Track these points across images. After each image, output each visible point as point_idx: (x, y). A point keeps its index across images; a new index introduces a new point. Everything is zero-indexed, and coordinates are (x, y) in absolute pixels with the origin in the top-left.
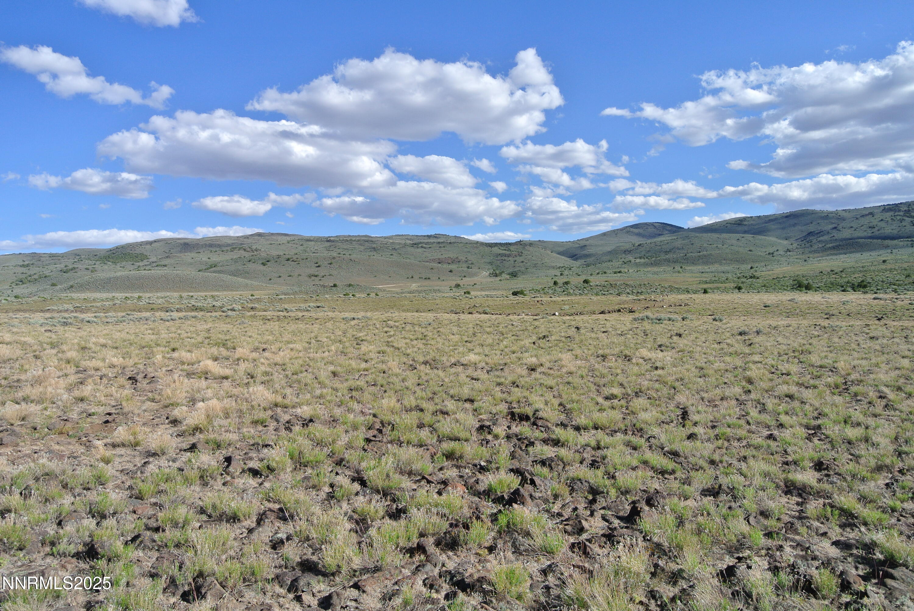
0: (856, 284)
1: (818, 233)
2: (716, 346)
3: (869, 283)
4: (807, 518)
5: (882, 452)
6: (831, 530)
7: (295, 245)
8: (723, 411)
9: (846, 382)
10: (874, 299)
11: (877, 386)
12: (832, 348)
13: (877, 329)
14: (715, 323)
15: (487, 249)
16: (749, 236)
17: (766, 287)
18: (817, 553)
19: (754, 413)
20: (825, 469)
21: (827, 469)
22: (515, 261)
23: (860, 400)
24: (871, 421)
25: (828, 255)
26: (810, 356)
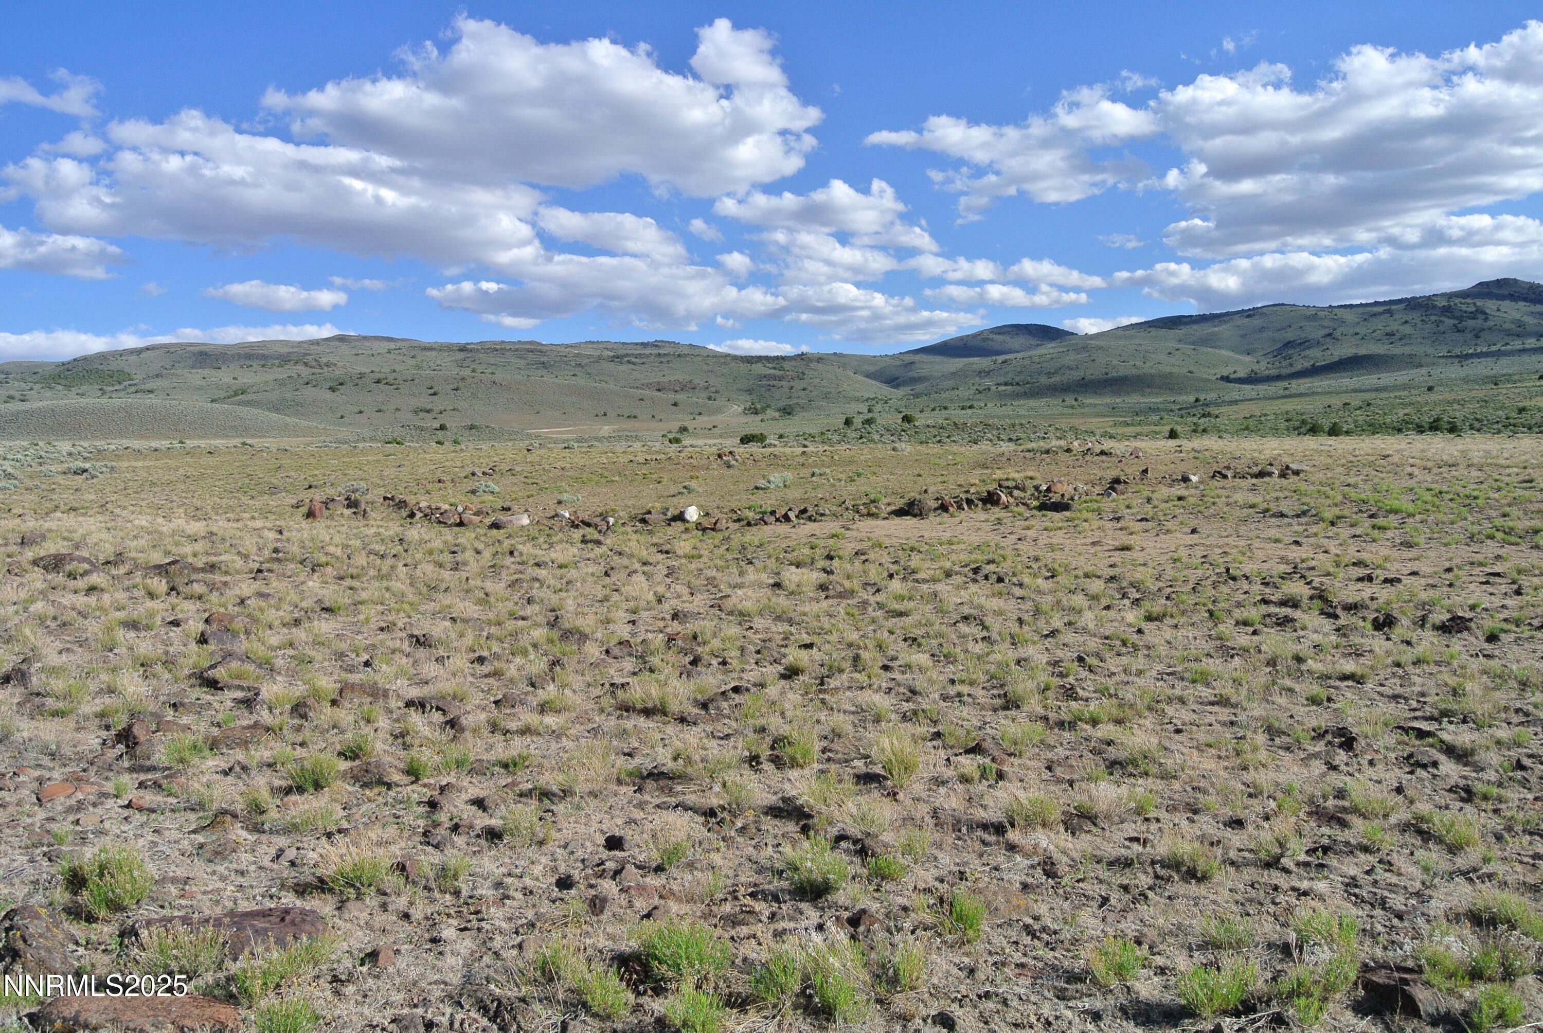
1: (1301, 344)
7: (401, 358)
15: (743, 367)
16: (1187, 348)
22: (792, 388)
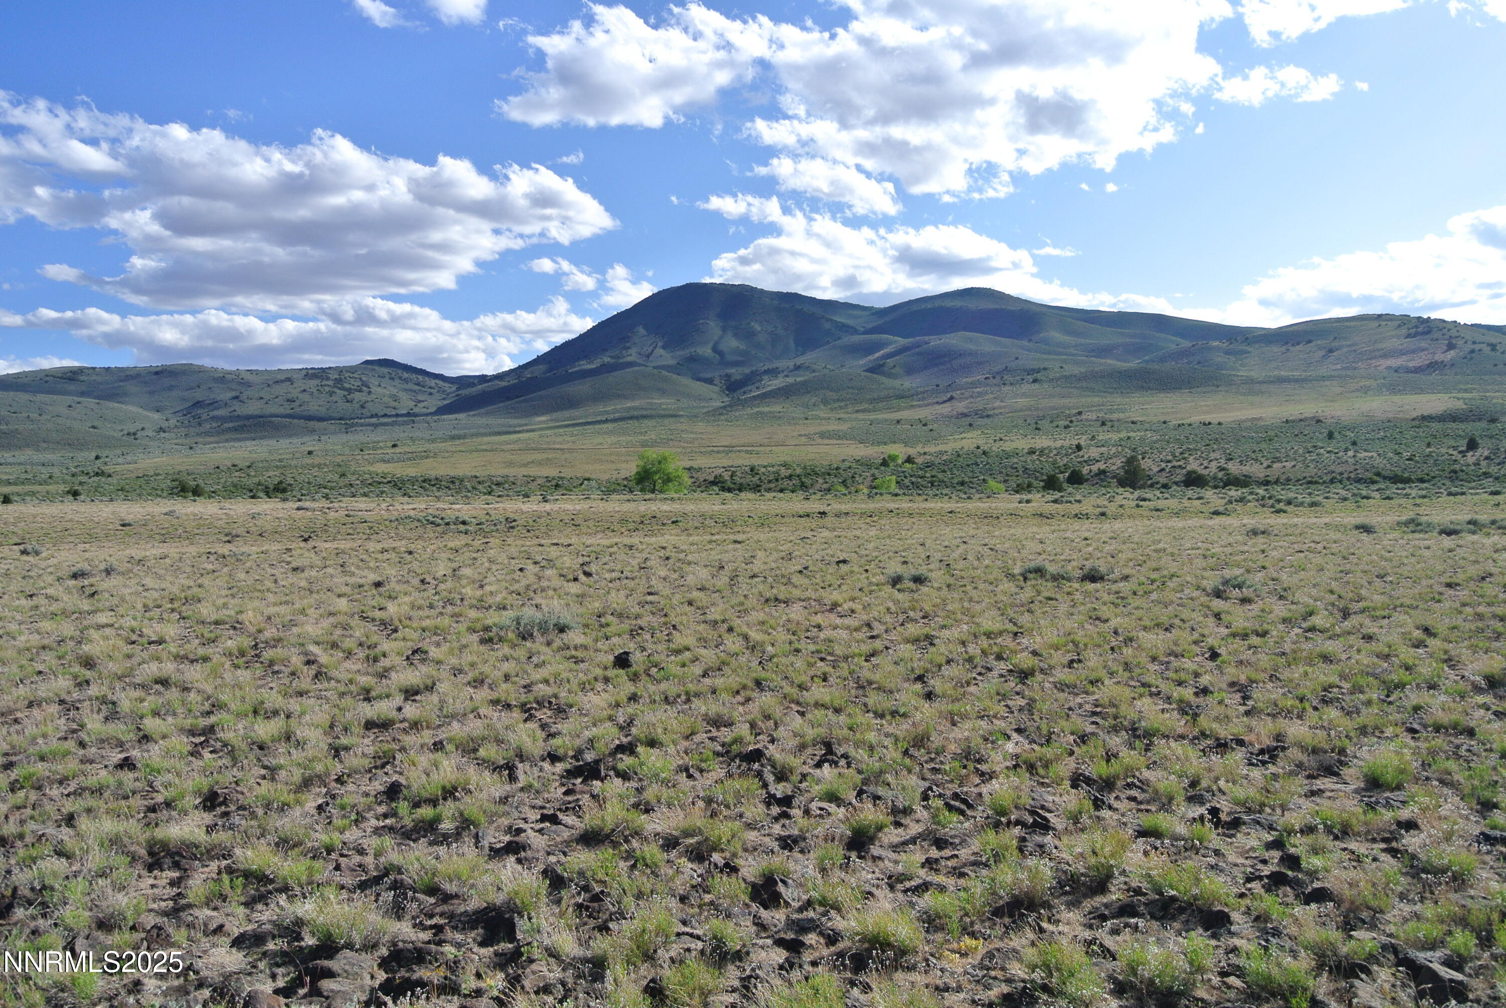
0: (272, 487)
1: (209, 404)
2: (23, 602)
3: (290, 485)
4: (190, 906)
5: (310, 753)
6: (230, 918)
8: (31, 730)
9: (256, 645)
10: (298, 509)
11: (303, 645)
12: (235, 590)
13: (303, 555)
14: (25, 558)
16: (90, 402)
17: (125, 492)
18: (204, 973)
19: (94, 724)
20: (220, 805)
21: (224, 803)
23: (277, 672)
24: (294, 705)
25: (227, 441)
26: (199, 605)
